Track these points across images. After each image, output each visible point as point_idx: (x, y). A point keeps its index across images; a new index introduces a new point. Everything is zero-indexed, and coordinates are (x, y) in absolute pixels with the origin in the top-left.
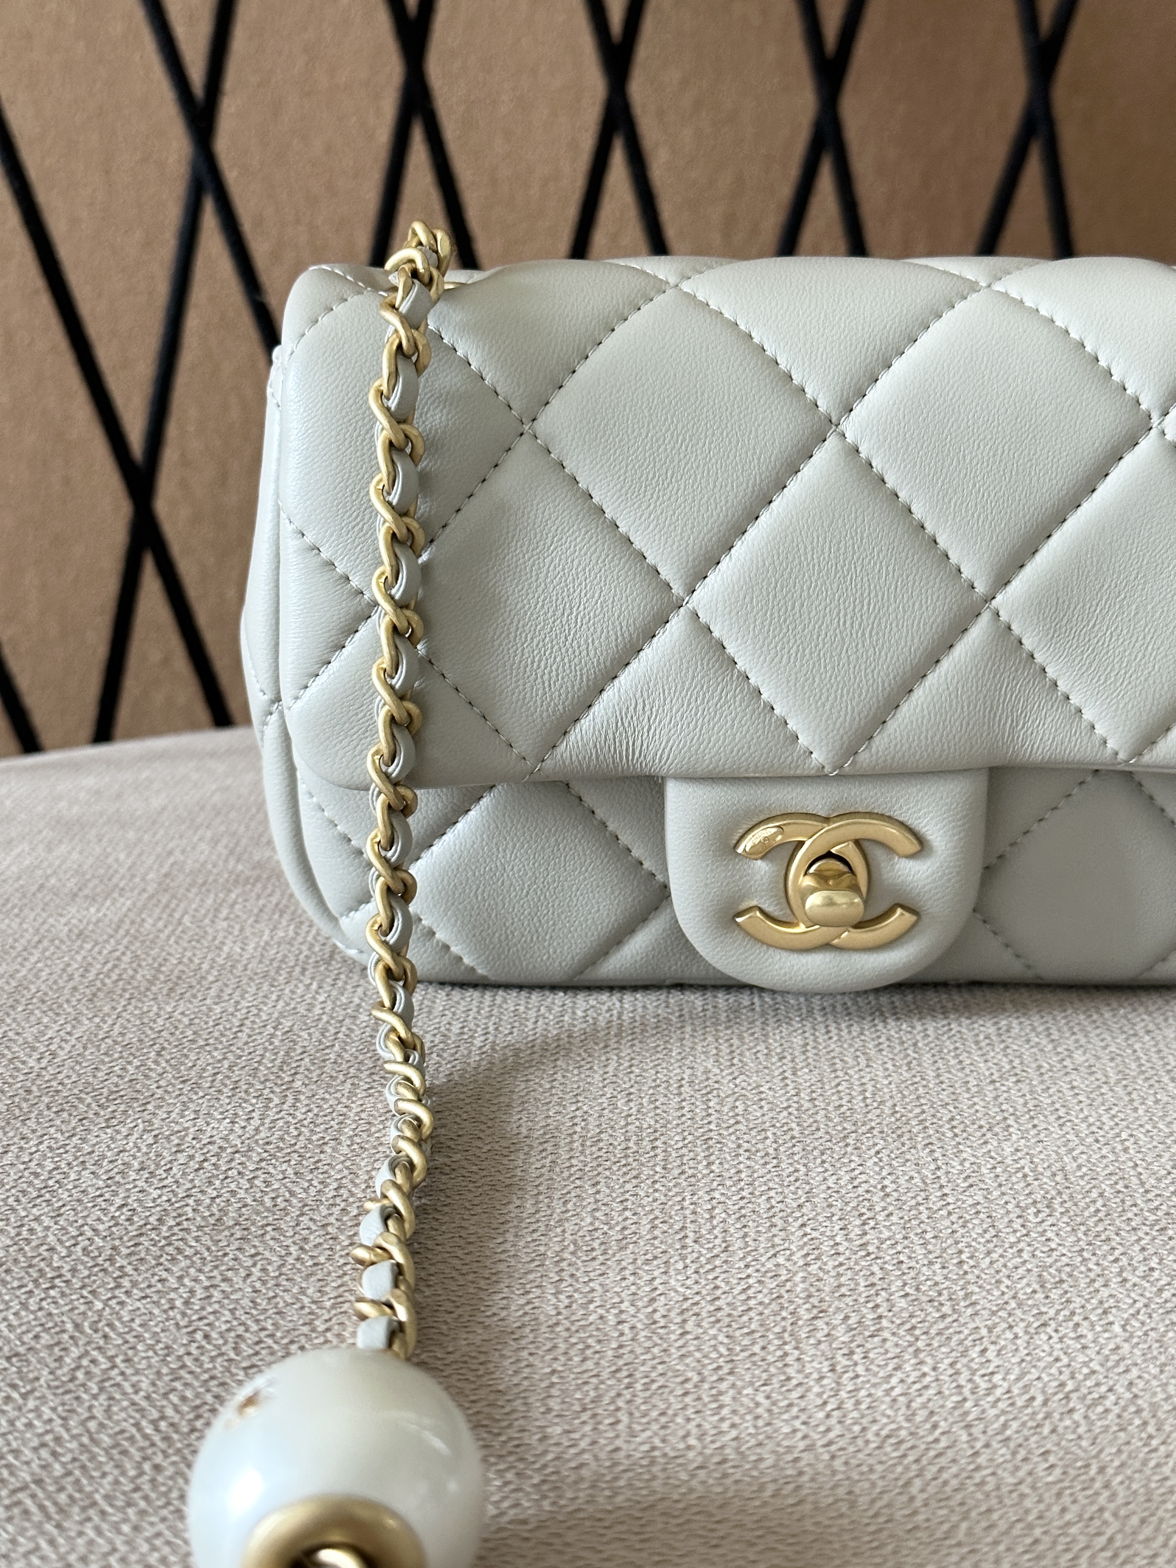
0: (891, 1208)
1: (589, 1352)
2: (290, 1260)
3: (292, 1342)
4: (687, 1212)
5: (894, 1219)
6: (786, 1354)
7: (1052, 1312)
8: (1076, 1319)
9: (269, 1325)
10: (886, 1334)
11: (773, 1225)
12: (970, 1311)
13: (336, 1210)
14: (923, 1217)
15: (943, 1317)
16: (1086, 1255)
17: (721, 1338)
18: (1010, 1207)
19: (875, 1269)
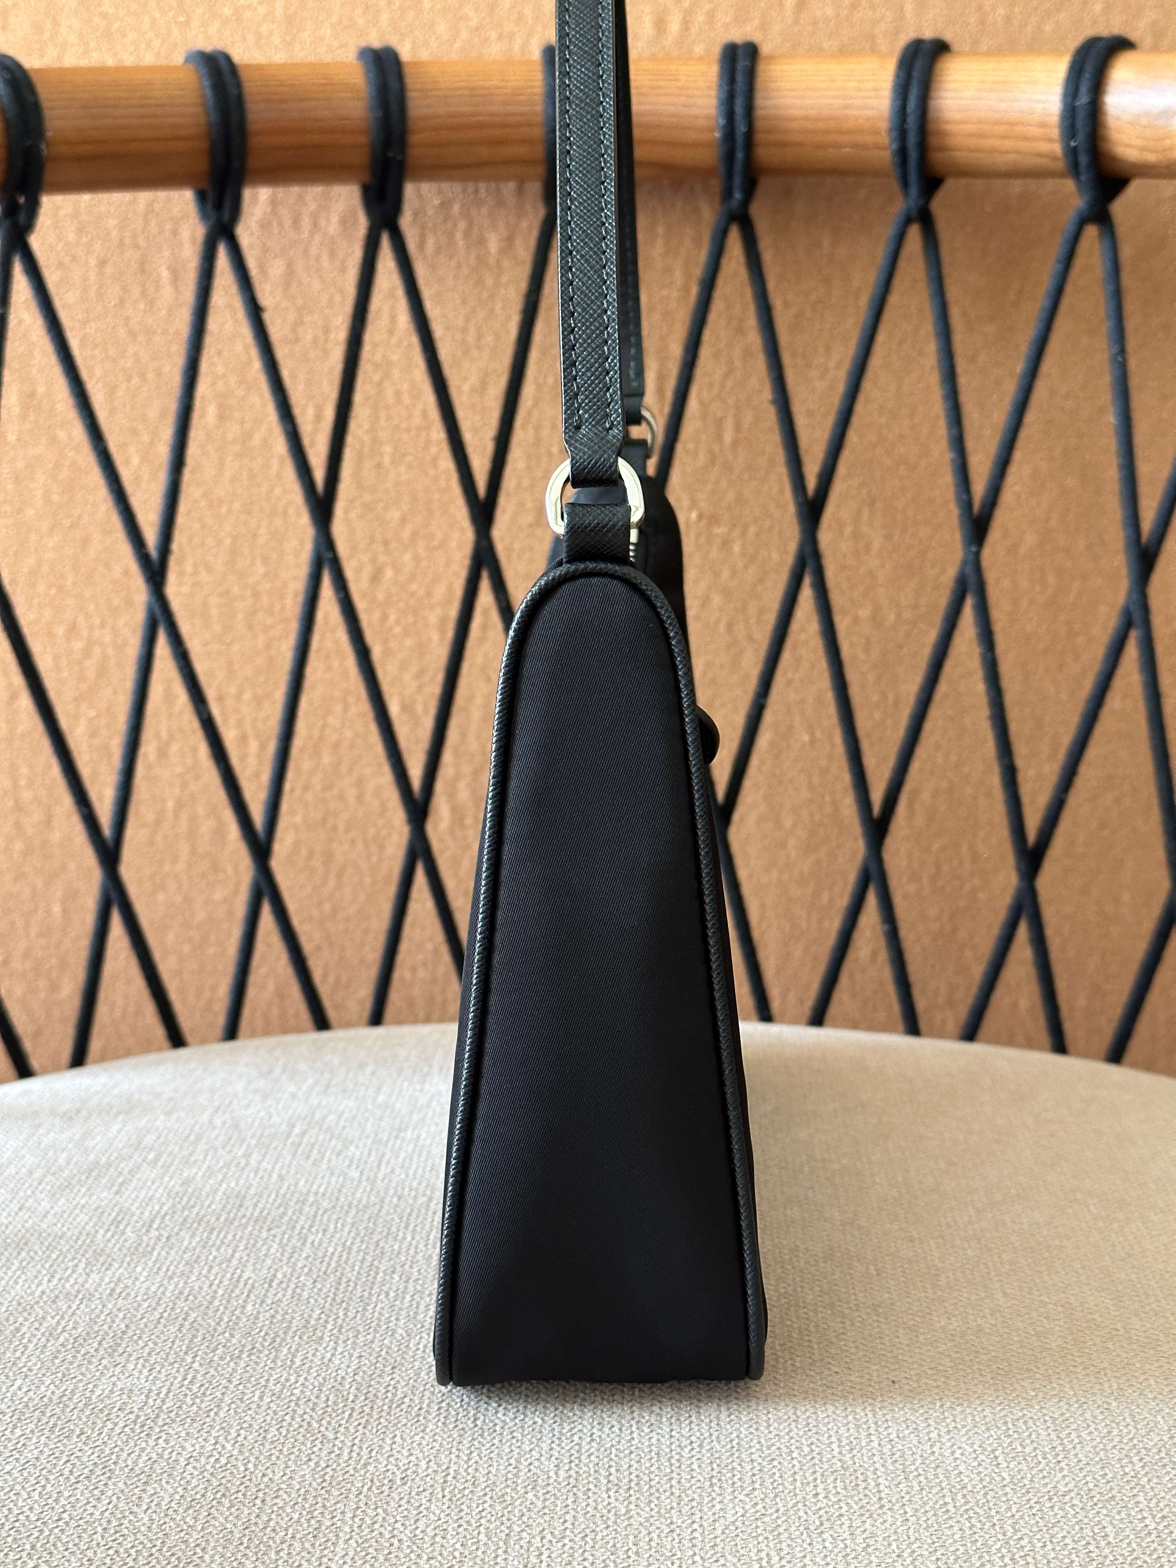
0: (592, 1450)
1: (368, 1558)
2: (177, 1497)
3: (173, 1555)
4: (453, 1456)
5: (593, 1458)
6: (497, 1556)
7: (680, 1521)
8: (695, 1526)
9: (158, 1543)
10: (566, 1541)
11: (510, 1465)
12: (626, 1523)
13: (212, 1460)
14: (613, 1456)
15: (608, 1527)
16: (714, 1481)
17: (458, 1546)
18: (673, 1447)
19: (571, 1494)
